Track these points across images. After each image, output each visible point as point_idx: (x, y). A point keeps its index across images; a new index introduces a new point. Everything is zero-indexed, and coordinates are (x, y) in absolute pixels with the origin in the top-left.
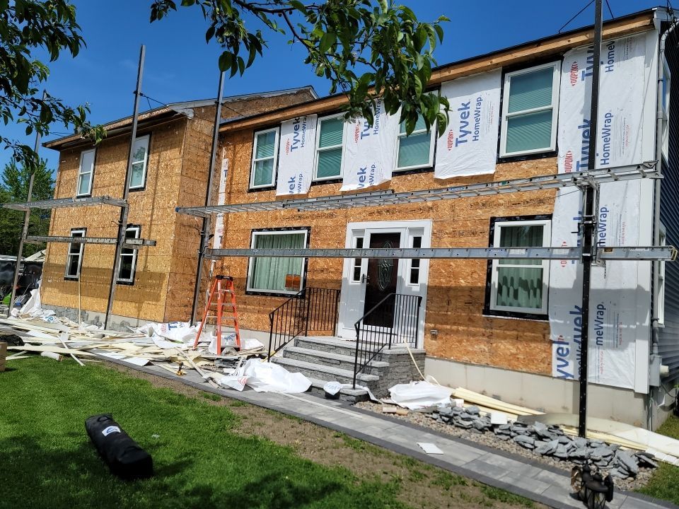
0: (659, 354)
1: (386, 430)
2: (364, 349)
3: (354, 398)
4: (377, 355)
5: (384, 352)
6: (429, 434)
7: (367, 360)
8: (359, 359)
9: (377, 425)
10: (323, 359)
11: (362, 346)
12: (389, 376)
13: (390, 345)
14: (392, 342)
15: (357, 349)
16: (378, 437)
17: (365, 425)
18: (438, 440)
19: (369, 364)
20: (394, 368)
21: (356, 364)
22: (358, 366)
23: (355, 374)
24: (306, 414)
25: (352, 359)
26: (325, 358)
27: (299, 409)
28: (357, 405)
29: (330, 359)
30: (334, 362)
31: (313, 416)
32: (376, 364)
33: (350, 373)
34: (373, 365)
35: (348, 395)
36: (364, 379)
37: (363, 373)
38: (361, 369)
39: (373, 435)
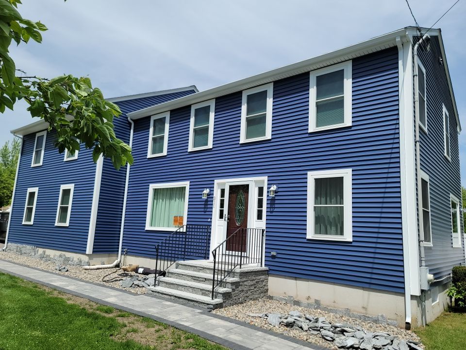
0: (426, 266)
1: (229, 330)
2: (220, 268)
3: (212, 306)
4: (230, 273)
5: (236, 271)
6: (260, 332)
7: (223, 277)
8: (216, 276)
9: (224, 327)
10: (194, 278)
11: (219, 266)
12: (240, 288)
13: (241, 265)
14: (242, 263)
15: (214, 269)
16: (221, 336)
17: (214, 327)
18: (265, 337)
19: (224, 280)
20: (243, 282)
21: (214, 280)
22: (216, 282)
23: (213, 288)
24: (172, 320)
25: (211, 276)
26: (195, 277)
27: (169, 317)
28: (214, 312)
29: (198, 277)
30: (201, 280)
31: (178, 322)
32: (230, 279)
33: (210, 287)
34: (227, 281)
35: (208, 304)
36: (220, 292)
37: (220, 287)
38: (218, 284)
39: (217, 335)
